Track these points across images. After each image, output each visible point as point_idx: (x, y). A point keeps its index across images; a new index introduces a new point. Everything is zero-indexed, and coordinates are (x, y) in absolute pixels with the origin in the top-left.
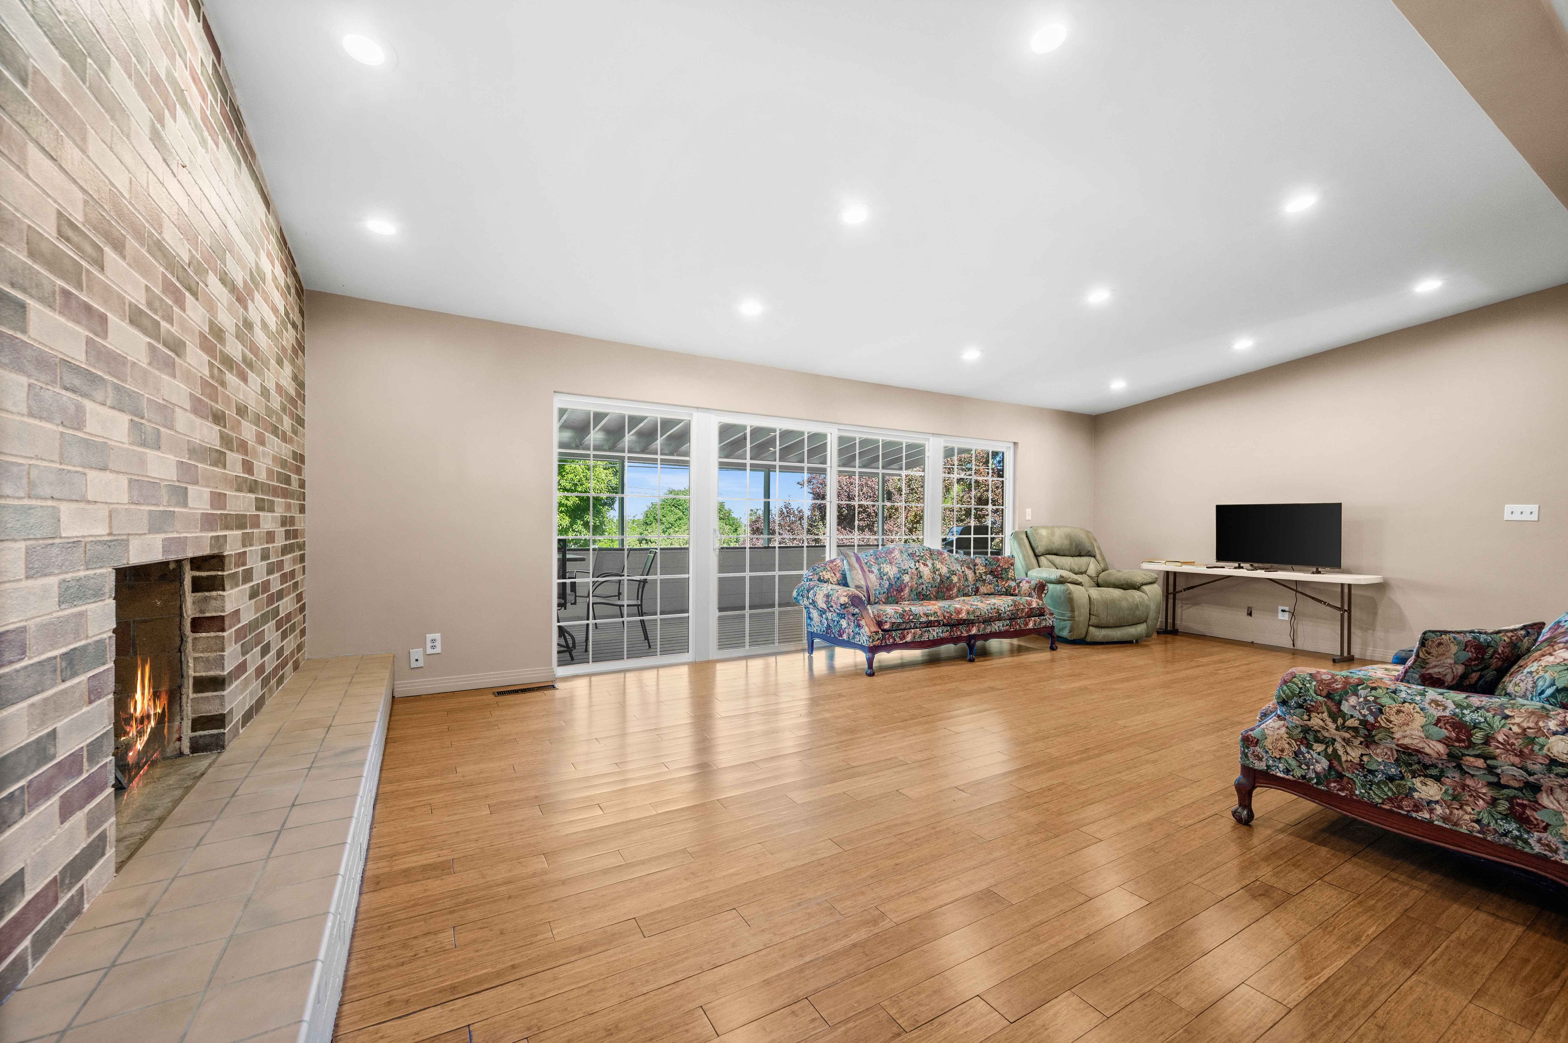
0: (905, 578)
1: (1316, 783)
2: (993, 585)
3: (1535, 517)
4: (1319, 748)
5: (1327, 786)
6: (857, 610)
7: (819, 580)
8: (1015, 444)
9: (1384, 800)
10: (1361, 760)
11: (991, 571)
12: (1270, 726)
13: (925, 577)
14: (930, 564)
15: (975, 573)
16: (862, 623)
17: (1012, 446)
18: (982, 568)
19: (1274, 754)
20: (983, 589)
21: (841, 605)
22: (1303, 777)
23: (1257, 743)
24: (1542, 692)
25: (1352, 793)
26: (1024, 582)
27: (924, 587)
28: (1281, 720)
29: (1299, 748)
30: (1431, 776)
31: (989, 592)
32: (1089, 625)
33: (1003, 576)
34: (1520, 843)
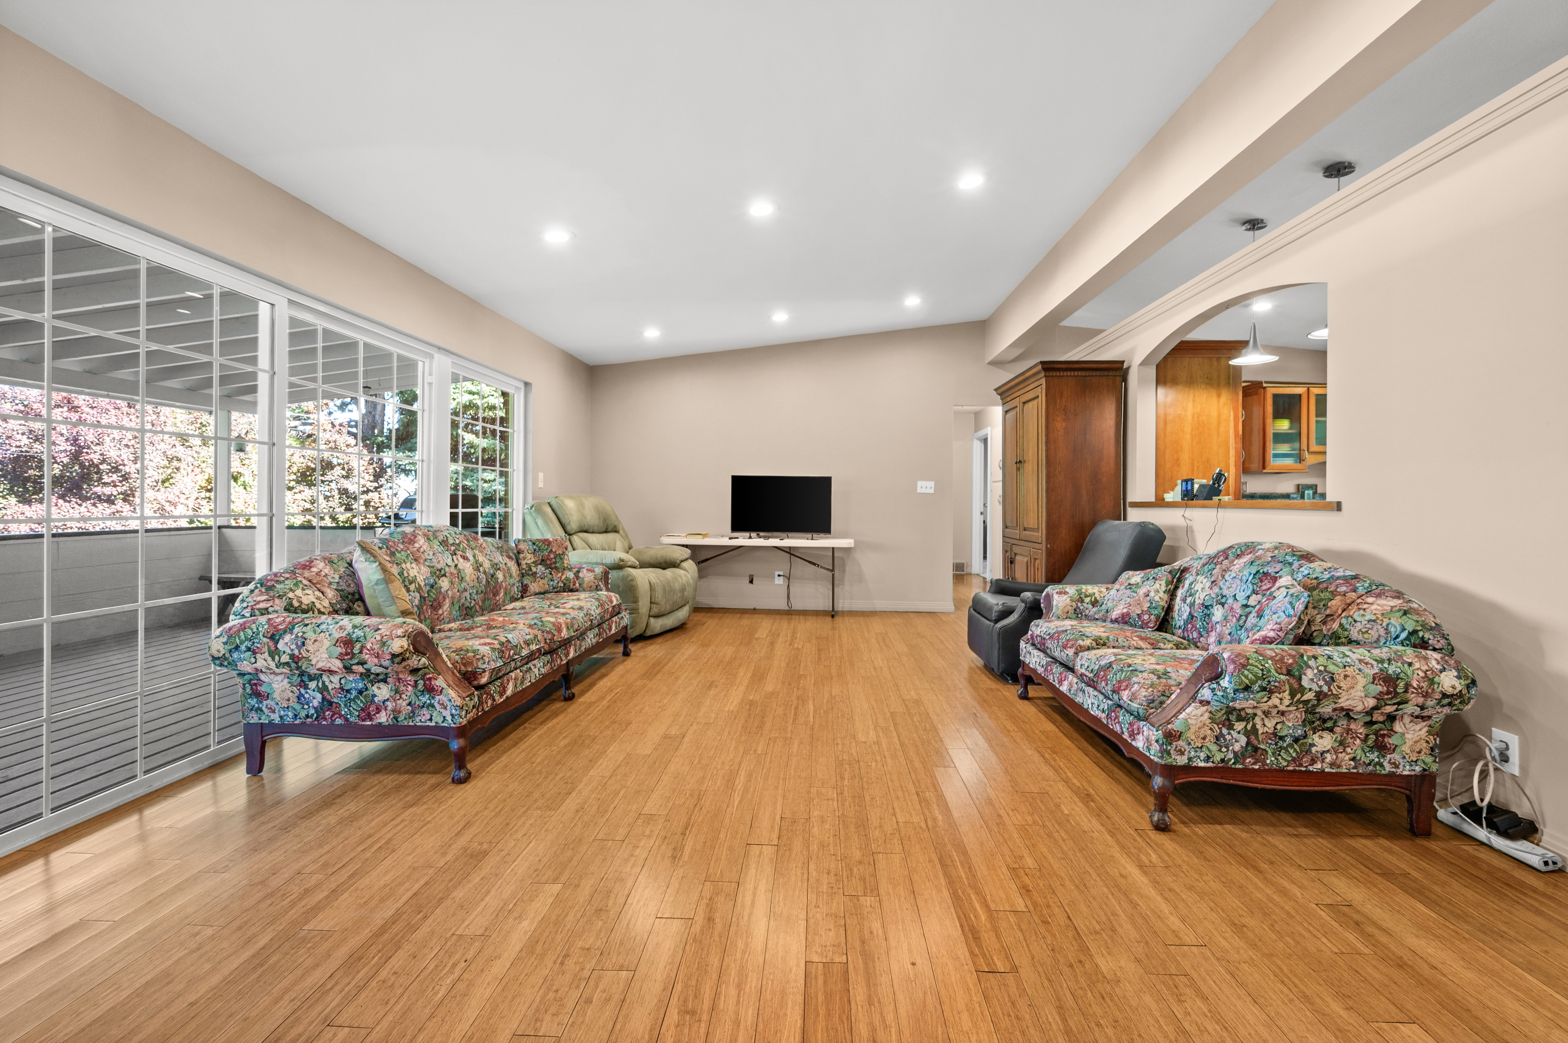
0: (442, 584)
1: (1234, 763)
2: (546, 579)
3: (932, 491)
4: (1240, 726)
5: (1243, 764)
6: (424, 660)
7: (289, 608)
8: (527, 384)
9: (1289, 762)
10: (1275, 729)
11: (543, 560)
12: (1193, 714)
13: (467, 578)
14: (471, 558)
15: (519, 564)
16: (440, 682)
17: (522, 386)
18: (529, 556)
19: (1197, 744)
20: (534, 587)
21: (394, 656)
22: (1223, 760)
23: (1179, 736)
24: (1397, 637)
25: (1264, 763)
26: (585, 571)
27: (467, 594)
28: (1204, 706)
29: (1221, 731)
30: (1327, 729)
31: (542, 591)
32: (649, 616)
33: (558, 565)
34: (1378, 767)
